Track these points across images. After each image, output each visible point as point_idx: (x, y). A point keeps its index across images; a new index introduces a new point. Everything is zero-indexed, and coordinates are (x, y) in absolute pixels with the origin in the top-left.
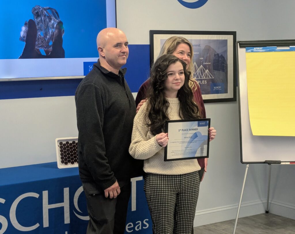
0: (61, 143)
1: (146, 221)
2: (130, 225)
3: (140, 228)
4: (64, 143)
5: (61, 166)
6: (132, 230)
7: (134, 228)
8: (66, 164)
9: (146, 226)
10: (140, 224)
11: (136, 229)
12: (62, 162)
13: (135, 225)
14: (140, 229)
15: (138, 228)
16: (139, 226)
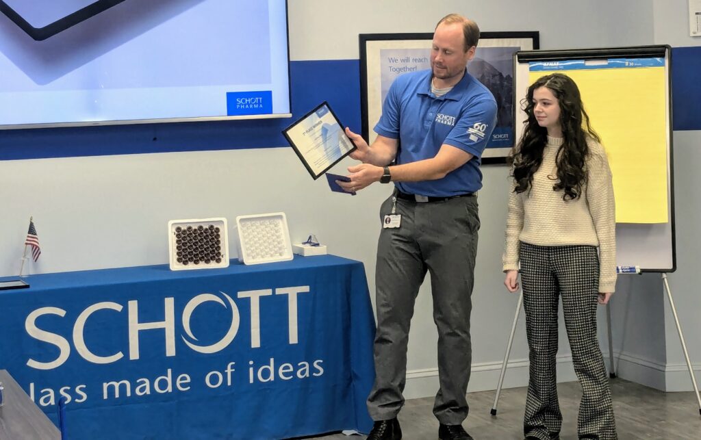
0: (178, 229)
1: (318, 364)
2: (287, 368)
3: (307, 374)
4: (184, 228)
5: (176, 266)
6: (292, 377)
7: (294, 373)
8: (185, 263)
9: (318, 371)
10: (307, 367)
11: (299, 376)
12: (179, 260)
13: (296, 368)
14: (308, 376)
15: (303, 373)
16: (305, 370)
